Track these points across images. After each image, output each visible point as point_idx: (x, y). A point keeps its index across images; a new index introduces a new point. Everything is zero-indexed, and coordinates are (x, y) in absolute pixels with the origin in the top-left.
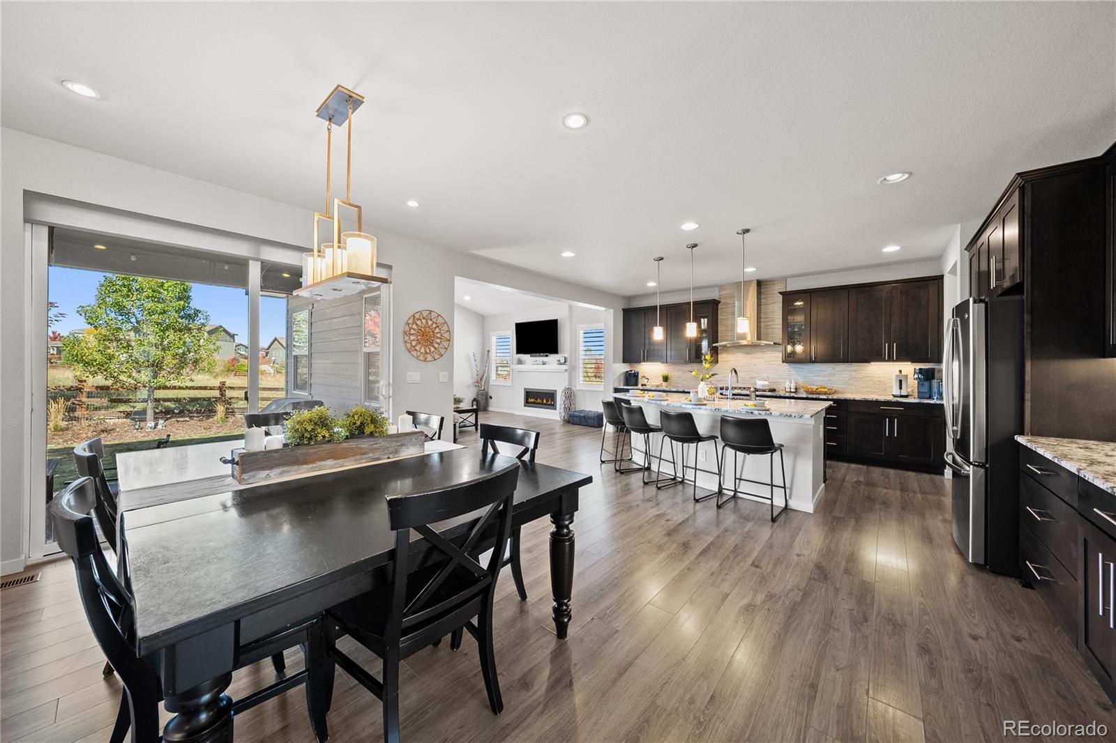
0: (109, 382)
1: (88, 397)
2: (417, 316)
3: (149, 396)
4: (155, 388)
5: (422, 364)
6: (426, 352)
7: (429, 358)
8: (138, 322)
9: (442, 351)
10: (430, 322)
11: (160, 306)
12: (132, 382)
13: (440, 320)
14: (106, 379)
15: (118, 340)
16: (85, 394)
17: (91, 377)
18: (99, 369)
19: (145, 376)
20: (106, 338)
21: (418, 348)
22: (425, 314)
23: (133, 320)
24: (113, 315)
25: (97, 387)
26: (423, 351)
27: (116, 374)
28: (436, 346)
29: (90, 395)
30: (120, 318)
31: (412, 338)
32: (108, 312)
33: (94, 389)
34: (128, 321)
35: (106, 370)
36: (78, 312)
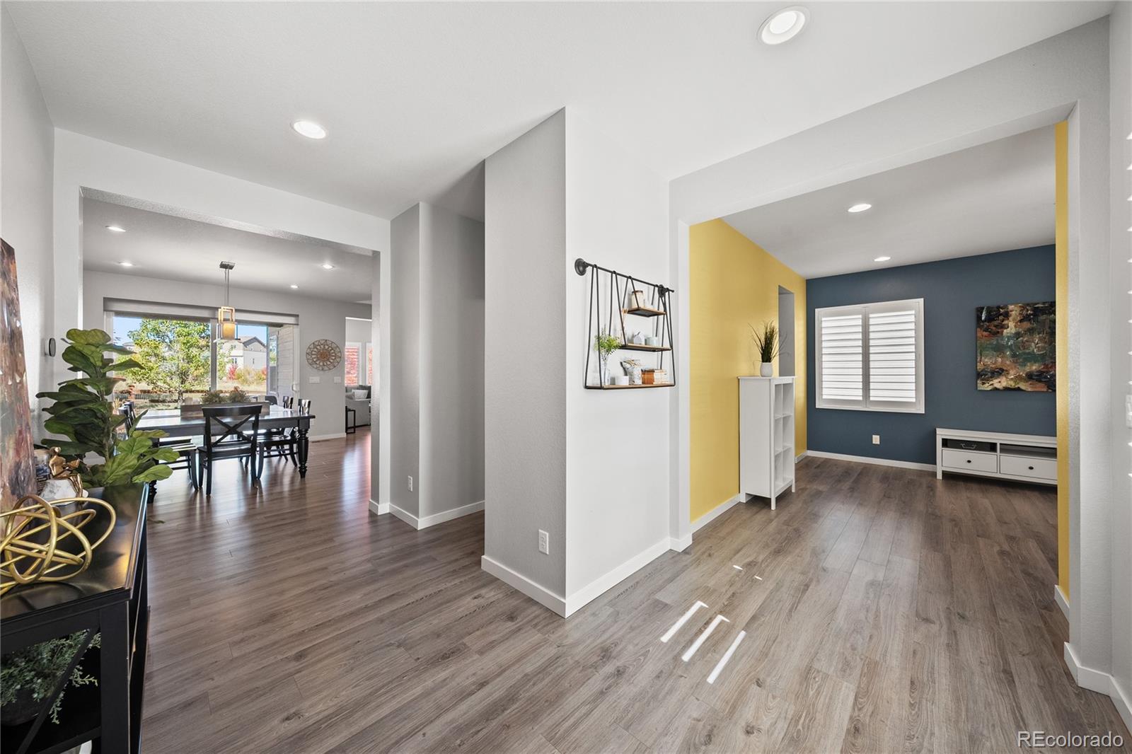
0: (150, 388)
1: (136, 398)
2: (317, 343)
3: (179, 397)
4: (184, 392)
5: (322, 372)
6: (324, 365)
7: (326, 368)
8: (171, 342)
9: (336, 364)
10: (327, 347)
11: (185, 330)
12: (167, 386)
13: (334, 346)
14: (148, 385)
15: (156, 355)
16: (133, 396)
17: (138, 383)
18: (143, 377)
19: (176, 382)
20: (148, 354)
21: (318, 362)
22: (322, 342)
23: (167, 340)
24: (152, 337)
25: (141, 391)
26: (321, 364)
27: (155, 381)
28: (332, 361)
29: (137, 397)
30: (157, 339)
31: (313, 356)
32: (149, 335)
33: (140, 393)
34: (164, 341)
35: (147, 378)
36: (128, 335)
